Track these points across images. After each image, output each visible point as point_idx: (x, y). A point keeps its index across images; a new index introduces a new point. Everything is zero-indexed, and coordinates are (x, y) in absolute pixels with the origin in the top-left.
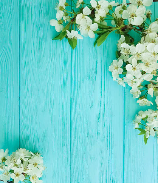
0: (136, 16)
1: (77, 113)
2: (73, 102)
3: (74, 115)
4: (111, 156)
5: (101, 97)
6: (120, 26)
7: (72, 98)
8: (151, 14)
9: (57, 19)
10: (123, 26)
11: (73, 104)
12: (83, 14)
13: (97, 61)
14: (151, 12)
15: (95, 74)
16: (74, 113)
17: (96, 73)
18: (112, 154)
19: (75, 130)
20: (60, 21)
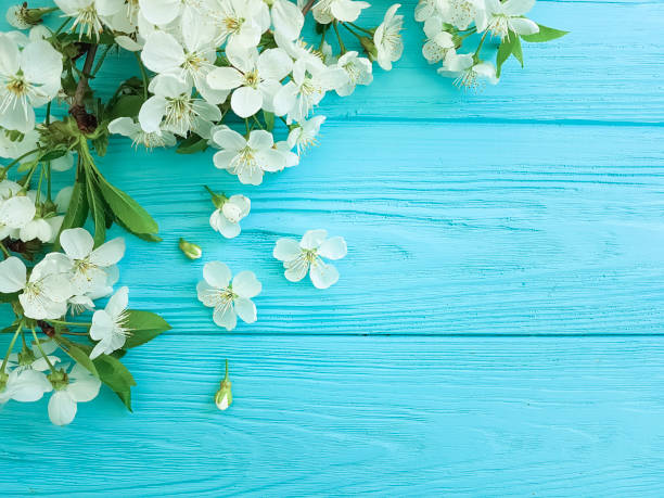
0: (20, 73)
1: (430, 313)
3: (434, 324)
4: (603, 175)
5: (366, 213)
6: (74, 139)
8: (25, 5)
9: (47, 396)
10: (71, 125)
12: (22, 292)
14: (17, 8)
16: (429, 324)
17: (270, 233)
18: (595, 171)
19: (498, 317)
20: (54, 383)
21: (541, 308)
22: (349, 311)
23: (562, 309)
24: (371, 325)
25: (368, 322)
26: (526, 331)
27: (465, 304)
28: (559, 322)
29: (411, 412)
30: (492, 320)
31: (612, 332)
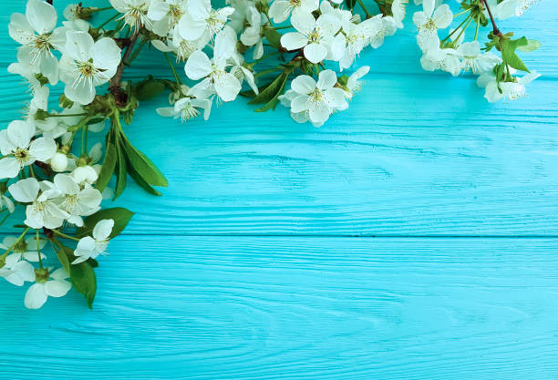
0: (91, 61)
1: (406, 219)
2: (372, 231)
3: (409, 228)
4: (533, 116)
5: (358, 143)
7: (359, 234)
8: (80, 5)
10: (110, 100)
11: (377, 229)
12: (31, 203)
13: (249, 156)
15: (288, 162)
16: (405, 228)
17: (286, 158)
18: (528, 113)
19: (456, 223)
20: (37, 275)
21: (489, 216)
22: (345, 218)
23: (504, 216)
24: (363, 228)
25: (360, 226)
26: (477, 233)
27: (432, 213)
28: (501, 227)
29: (390, 294)
30: (454, 225)
31: (539, 234)
